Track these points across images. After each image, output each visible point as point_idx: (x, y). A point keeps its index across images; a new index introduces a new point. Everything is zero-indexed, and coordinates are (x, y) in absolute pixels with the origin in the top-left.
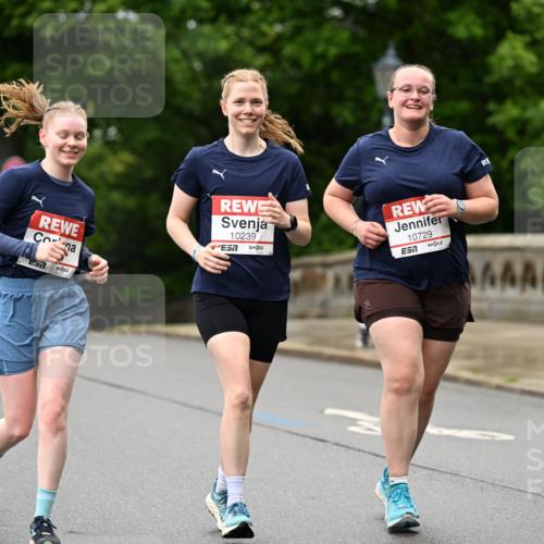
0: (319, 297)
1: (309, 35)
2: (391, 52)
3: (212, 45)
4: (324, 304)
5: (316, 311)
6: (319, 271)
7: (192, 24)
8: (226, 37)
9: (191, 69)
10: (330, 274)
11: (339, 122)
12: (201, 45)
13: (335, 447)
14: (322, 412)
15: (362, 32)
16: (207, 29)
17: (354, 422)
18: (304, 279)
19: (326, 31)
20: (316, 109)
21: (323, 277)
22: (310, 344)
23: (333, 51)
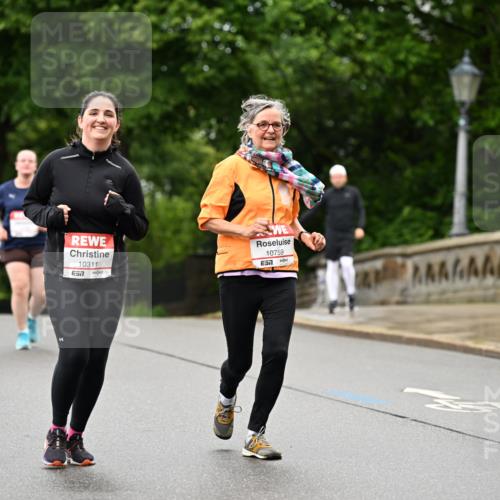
0: (399, 285)
1: (390, 45)
2: (466, 59)
3: (303, 54)
4: (404, 291)
5: (396, 298)
6: (399, 260)
7: (285, 37)
8: (317, 47)
9: (284, 76)
10: (410, 264)
11: (419, 124)
12: (293, 54)
13: (414, 423)
14: (402, 390)
15: (438, 42)
16: (299, 40)
17: (431, 399)
18: (385, 268)
19: (407, 42)
20: (397, 111)
21: (403, 266)
22: (391, 328)
23: (414, 59)
